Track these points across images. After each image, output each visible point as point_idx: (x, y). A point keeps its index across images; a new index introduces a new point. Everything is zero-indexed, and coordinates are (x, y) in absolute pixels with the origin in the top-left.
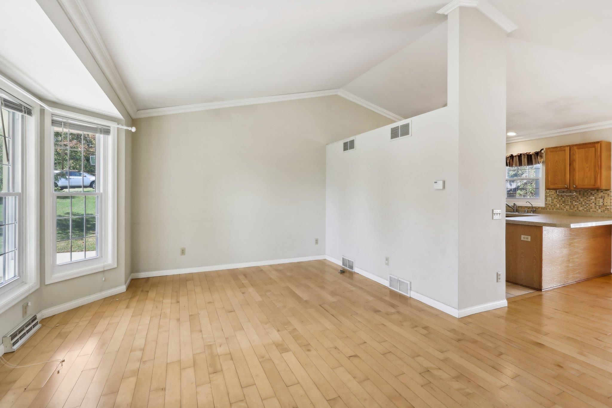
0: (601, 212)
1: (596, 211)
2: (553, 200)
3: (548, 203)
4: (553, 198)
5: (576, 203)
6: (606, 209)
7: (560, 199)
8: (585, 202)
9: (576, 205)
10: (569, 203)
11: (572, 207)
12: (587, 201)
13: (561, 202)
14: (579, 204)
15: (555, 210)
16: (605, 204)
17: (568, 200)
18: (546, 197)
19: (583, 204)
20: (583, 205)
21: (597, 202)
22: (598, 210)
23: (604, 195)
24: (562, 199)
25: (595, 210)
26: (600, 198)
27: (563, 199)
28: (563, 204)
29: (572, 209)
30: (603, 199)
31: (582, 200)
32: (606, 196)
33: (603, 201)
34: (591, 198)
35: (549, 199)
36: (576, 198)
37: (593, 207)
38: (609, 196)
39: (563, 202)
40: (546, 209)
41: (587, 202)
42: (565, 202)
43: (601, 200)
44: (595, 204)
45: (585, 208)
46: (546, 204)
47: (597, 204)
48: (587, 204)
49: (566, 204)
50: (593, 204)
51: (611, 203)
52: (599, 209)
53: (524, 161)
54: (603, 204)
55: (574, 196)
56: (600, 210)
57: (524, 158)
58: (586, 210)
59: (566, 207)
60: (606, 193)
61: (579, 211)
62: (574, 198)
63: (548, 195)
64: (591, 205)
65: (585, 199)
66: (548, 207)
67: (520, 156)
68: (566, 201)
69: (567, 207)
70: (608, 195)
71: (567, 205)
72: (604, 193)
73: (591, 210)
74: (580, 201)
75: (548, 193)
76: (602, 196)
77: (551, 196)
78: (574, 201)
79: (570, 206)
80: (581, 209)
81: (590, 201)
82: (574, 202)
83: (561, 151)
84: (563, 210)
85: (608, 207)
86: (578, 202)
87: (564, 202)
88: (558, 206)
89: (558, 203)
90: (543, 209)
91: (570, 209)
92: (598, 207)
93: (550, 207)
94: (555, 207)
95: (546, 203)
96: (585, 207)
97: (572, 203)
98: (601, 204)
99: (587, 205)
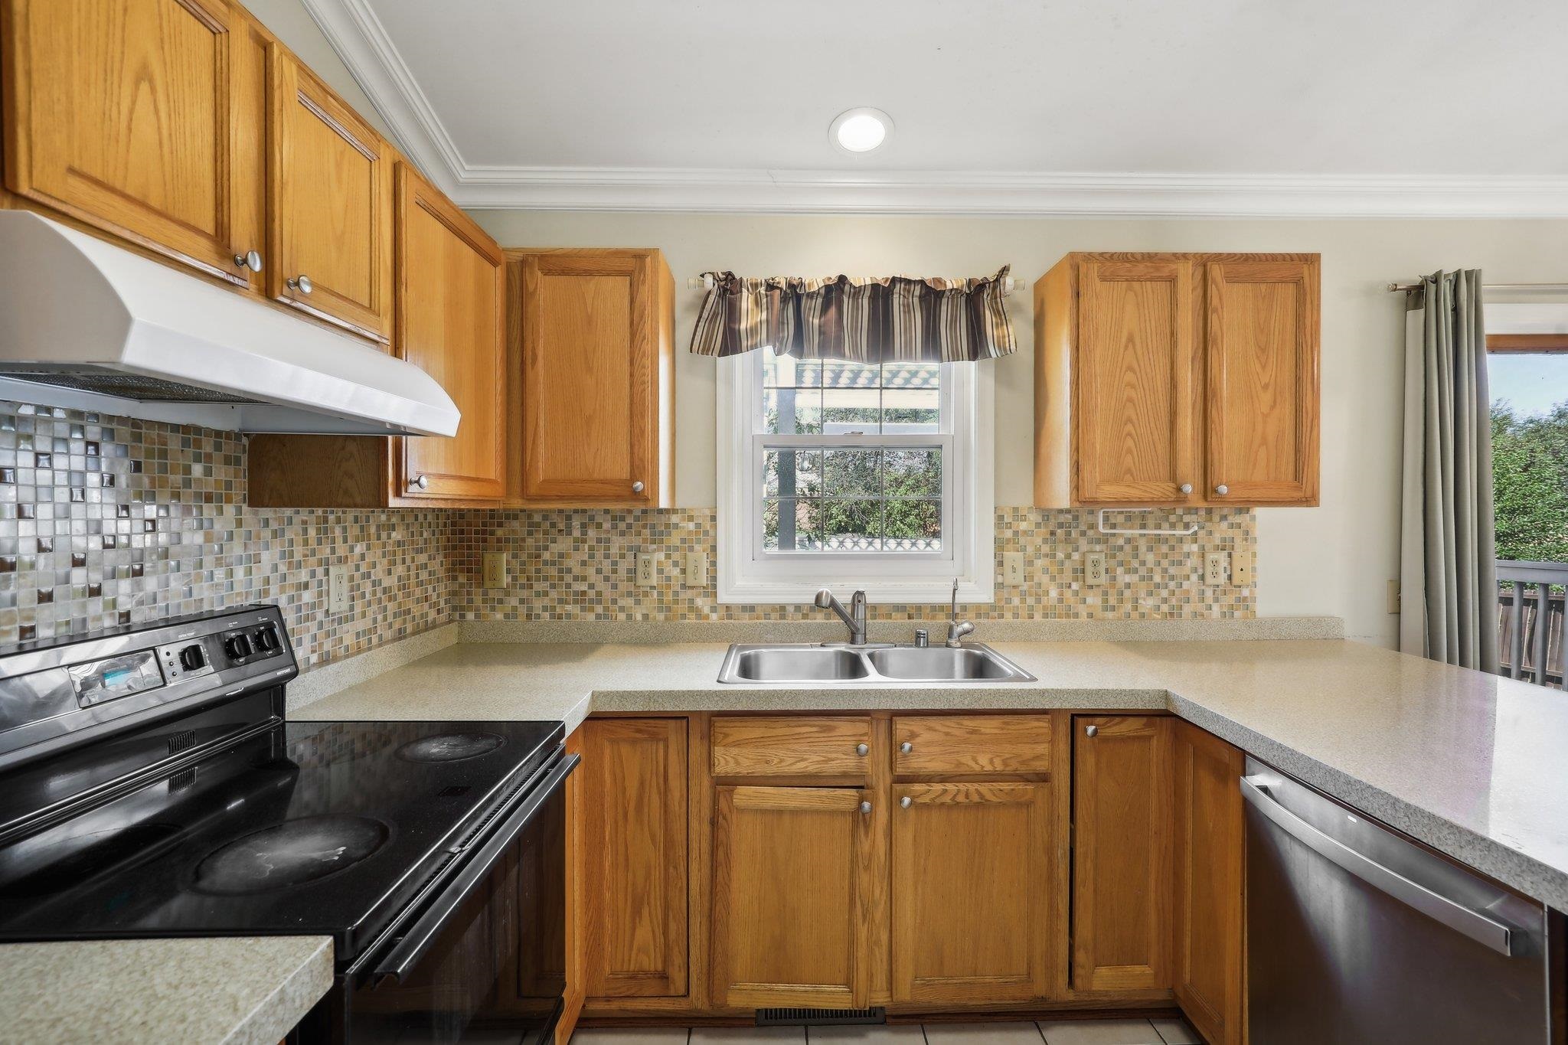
0: (1224, 615)
1: (1206, 613)
2: (1030, 563)
3: (1010, 579)
4: (1030, 550)
5: (1128, 578)
6: (1238, 600)
7: (1060, 555)
8: (1165, 571)
9: (1128, 586)
10: (1103, 579)
11: (1112, 601)
12: (1173, 563)
13: (1068, 576)
14: (1142, 579)
15: (1038, 617)
16: (1236, 581)
17: (1095, 563)
18: (1000, 545)
19: (1157, 579)
20: (1158, 586)
21: (1209, 569)
22: (1210, 608)
23: (1230, 533)
24: (1068, 556)
25: (1200, 607)
26: (1217, 548)
27: (1076, 556)
28: (1075, 586)
29: (1113, 609)
30: (1230, 555)
31: (1150, 558)
32: (1237, 534)
33: (1231, 564)
34: (1186, 548)
35: (1011, 556)
36: (1128, 548)
37: (1194, 595)
38: (1246, 540)
39: (1075, 571)
40: (1002, 616)
41: (1172, 571)
42: (1083, 571)
43: (1222, 557)
44: (1202, 578)
45: (1165, 601)
46: (999, 586)
47: (1209, 580)
48: (1172, 578)
49: (1090, 581)
50: (1194, 578)
51: (1254, 569)
52: (1216, 600)
53: (907, 330)
54: (1230, 577)
55: (1121, 542)
56: (1216, 608)
57: (907, 309)
58: (1165, 608)
59: (1089, 600)
60: (1239, 526)
61: (1143, 615)
62: (1121, 548)
63: (1009, 534)
64: (1186, 585)
65: (1166, 556)
66: (1009, 601)
67: (881, 294)
68: (1089, 569)
69: (1094, 600)
70: (1247, 533)
71: (1091, 587)
72: (1231, 526)
73: (1187, 609)
74: (1143, 563)
75: (1009, 526)
76: (1224, 540)
77: (1022, 540)
78: (1121, 564)
79: (1106, 593)
80: (1147, 604)
81: (1180, 563)
82: (1120, 570)
83: (1151, 280)
84: (1076, 616)
85: (1246, 592)
86: (1136, 571)
87: (1080, 572)
88: (1054, 593)
89: (1053, 578)
90: (987, 616)
91: (1105, 609)
92: (1209, 593)
93: (1016, 601)
94: (1038, 601)
95: (1000, 579)
96: (1165, 593)
97: (1114, 578)
98: (1222, 579)
99: (1172, 585)
